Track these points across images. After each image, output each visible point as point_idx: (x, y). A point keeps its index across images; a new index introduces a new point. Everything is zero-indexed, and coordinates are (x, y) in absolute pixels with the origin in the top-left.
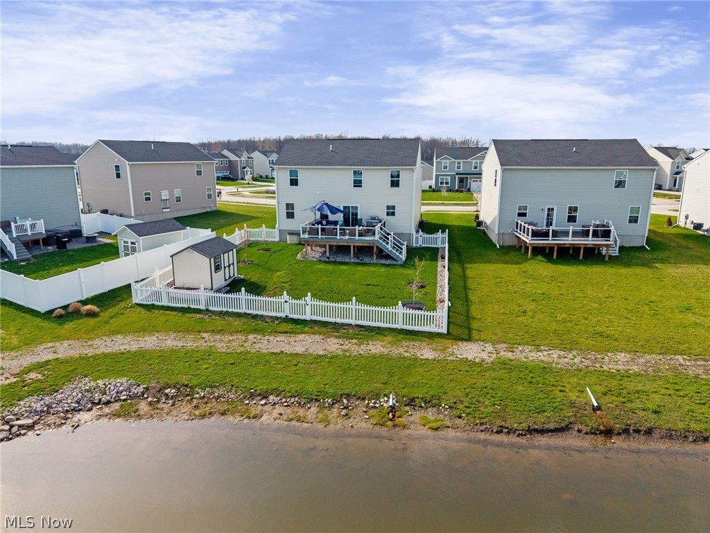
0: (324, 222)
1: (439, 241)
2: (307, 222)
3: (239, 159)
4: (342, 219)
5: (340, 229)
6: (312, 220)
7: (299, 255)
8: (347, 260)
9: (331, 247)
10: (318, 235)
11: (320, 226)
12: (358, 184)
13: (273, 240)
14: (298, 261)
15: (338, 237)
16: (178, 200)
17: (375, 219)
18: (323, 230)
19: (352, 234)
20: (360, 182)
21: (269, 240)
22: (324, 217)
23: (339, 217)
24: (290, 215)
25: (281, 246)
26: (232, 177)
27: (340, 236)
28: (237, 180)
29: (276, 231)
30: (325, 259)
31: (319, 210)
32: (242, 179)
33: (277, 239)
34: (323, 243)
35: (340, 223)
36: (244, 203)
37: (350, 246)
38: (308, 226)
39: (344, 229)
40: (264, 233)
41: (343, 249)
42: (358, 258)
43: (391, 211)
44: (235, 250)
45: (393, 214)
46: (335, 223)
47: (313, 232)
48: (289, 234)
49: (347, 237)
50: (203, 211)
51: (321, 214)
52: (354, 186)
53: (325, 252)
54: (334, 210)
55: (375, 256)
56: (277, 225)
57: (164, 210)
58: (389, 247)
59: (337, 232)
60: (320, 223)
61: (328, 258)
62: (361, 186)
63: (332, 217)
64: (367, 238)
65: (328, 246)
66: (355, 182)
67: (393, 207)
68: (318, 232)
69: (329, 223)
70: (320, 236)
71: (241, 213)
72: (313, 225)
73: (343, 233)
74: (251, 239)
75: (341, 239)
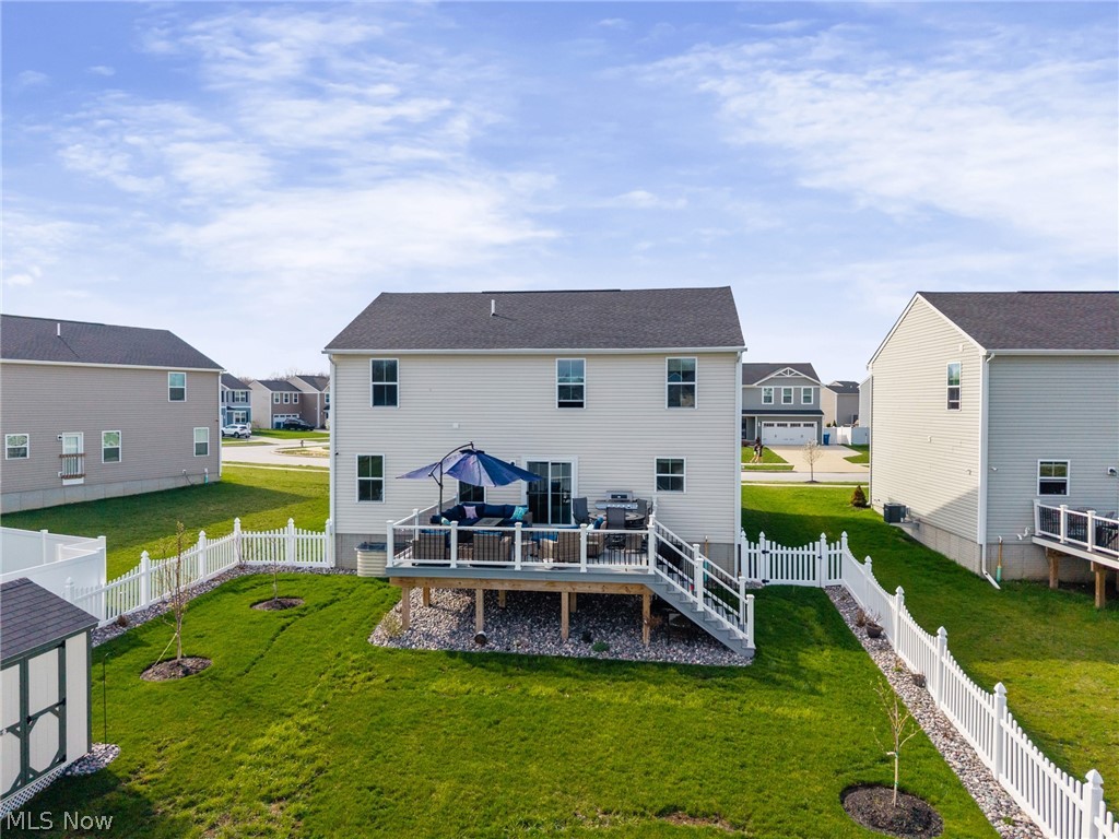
0: (471, 511)
1: (822, 567)
2: (415, 512)
3: (319, 392)
4: (524, 500)
5: (525, 536)
6: (432, 504)
7: (379, 631)
8: (549, 649)
9: (490, 596)
10: (447, 556)
11: (454, 527)
12: (571, 397)
13: (316, 564)
14: (375, 655)
15: (518, 564)
16: (112, 454)
17: (624, 499)
18: (464, 538)
19: (566, 551)
20: (579, 391)
21: (305, 564)
22: (471, 493)
23: (515, 494)
24: (370, 491)
25: (337, 587)
26: (302, 423)
27: (524, 558)
28: (312, 429)
29: (327, 539)
30: (467, 644)
31: (454, 471)
32: (323, 427)
33: (328, 562)
34: (464, 585)
35: (519, 512)
36: (300, 466)
37: (559, 595)
38: (417, 527)
39: (536, 537)
40: (291, 548)
41: (533, 606)
42: (587, 639)
43: (670, 475)
44: (77, 647)
45: (676, 484)
46: (504, 514)
47: (429, 545)
48: (364, 547)
49: (547, 564)
50: (182, 483)
51: (462, 485)
52: (561, 405)
53: (470, 611)
54: (501, 472)
55: (646, 631)
56: (330, 522)
57: (66, 482)
58: (696, 602)
59: (512, 543)
60: (456, 514)
61: (481, 640)
62: (581, 405)
63: (495, 495)
64: (619, 567)
65: (479, 596)
66: (563, 391)
67: (678, 465)
68: (448, 545)
69: (484, 512)
70: (453, 562)
71: (273, 488)
72: (435, 520)
73: (534, 552)
74: (251, 562)
75: (528, 569)
